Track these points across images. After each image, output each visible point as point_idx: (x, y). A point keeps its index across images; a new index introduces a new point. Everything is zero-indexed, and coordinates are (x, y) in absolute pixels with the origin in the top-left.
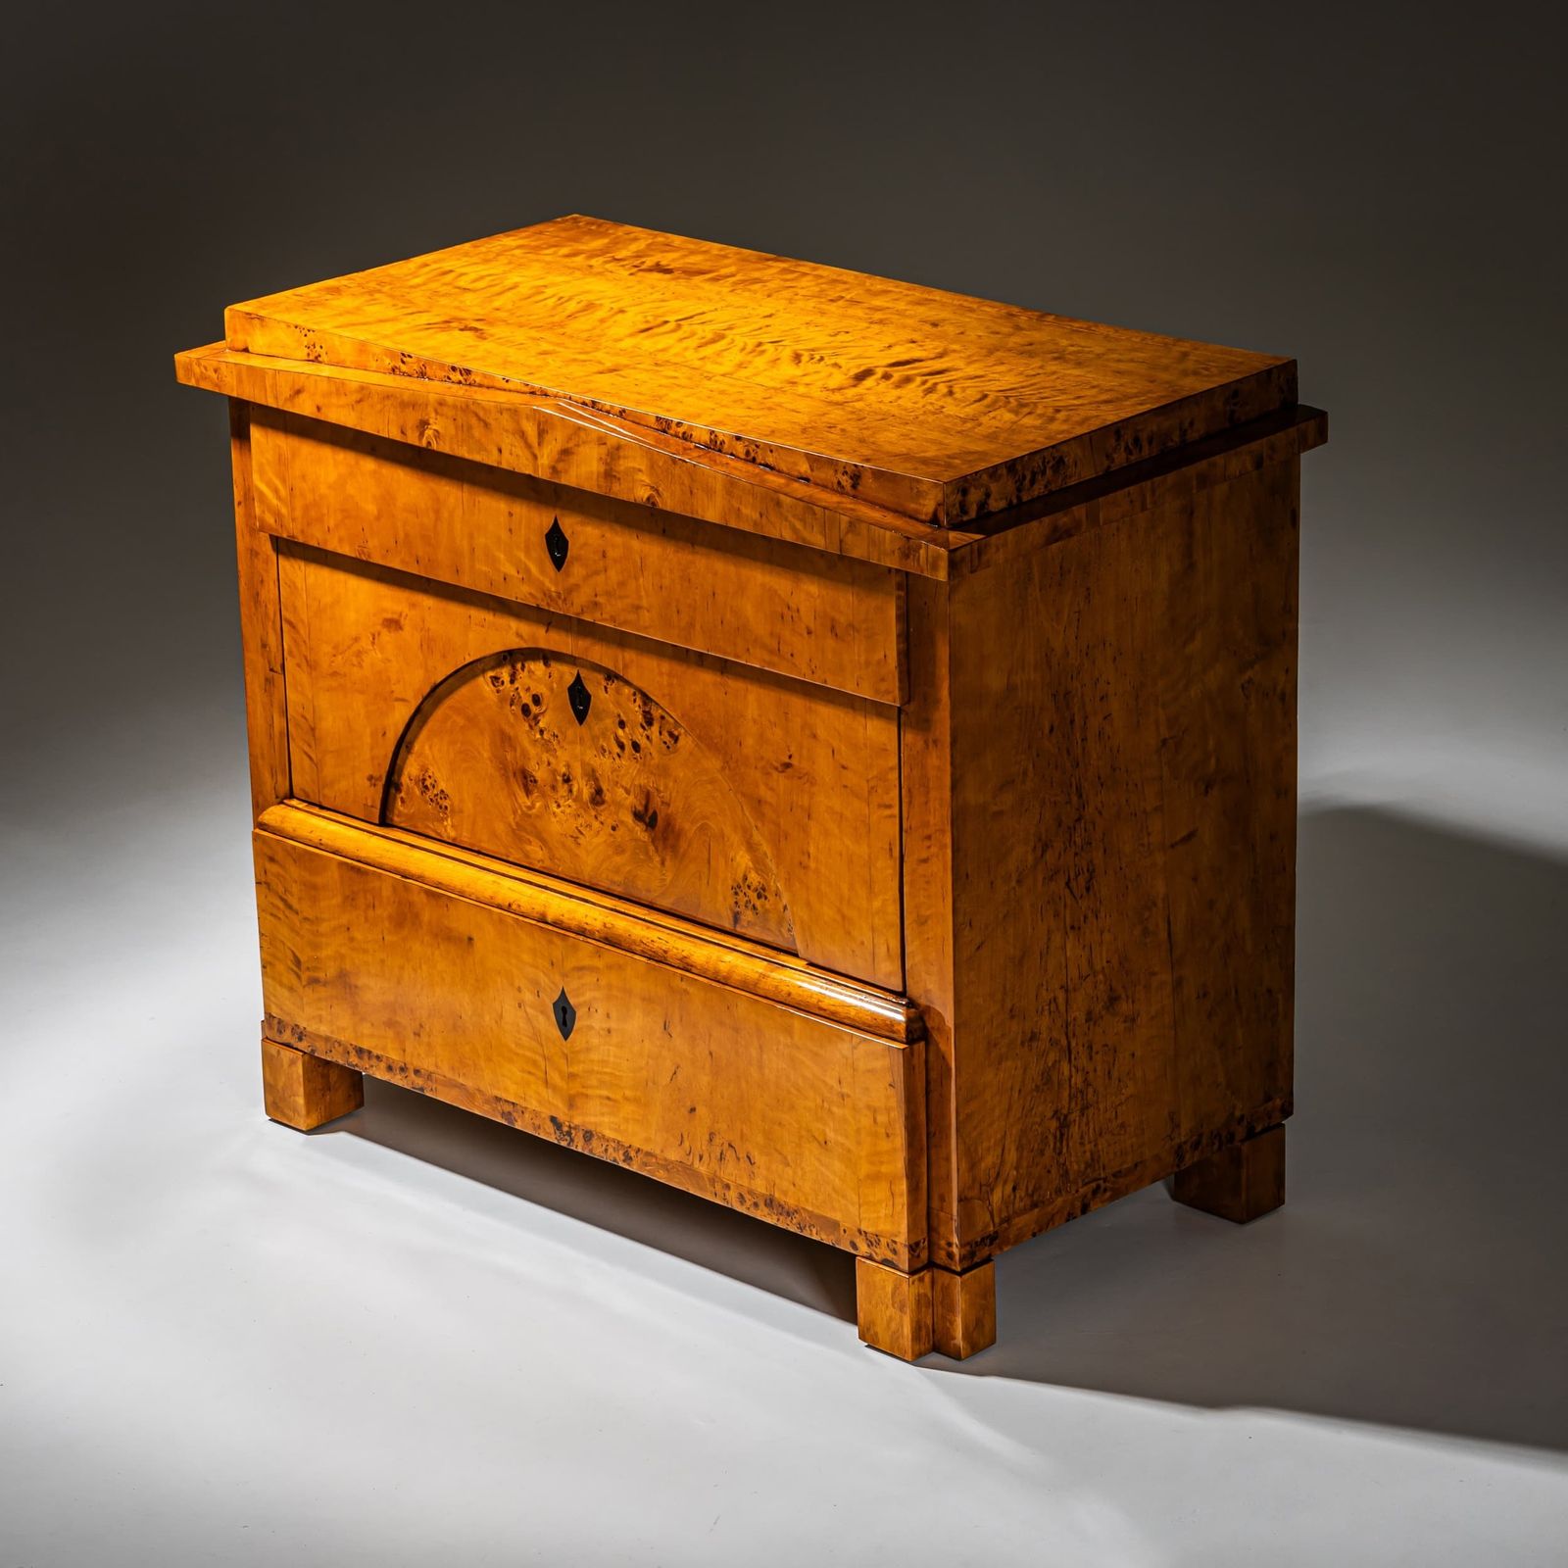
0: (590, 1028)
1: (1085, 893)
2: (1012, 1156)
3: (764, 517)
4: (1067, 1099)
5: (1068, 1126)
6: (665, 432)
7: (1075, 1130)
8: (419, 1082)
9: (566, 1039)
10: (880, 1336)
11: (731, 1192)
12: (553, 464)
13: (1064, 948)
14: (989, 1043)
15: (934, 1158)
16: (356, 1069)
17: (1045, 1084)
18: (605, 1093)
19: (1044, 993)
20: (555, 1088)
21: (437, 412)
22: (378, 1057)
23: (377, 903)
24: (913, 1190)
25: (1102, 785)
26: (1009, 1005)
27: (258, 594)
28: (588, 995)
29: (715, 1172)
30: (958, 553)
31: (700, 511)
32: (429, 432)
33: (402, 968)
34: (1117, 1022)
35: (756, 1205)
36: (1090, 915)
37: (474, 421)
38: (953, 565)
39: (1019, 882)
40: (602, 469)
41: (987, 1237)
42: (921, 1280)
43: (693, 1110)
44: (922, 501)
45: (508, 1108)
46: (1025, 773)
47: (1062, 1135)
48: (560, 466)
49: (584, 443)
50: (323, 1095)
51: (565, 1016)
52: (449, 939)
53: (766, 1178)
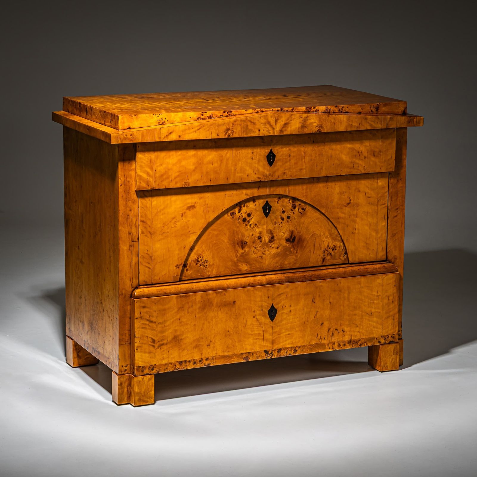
0: (283, 313)
6: (309, 111)
8: (207, 363)
9: (272, 321)
11: (335, 344)
18: (288, 333)
20: (267, 340)
21: (233, 125)
22: (190, 361)
23: (193, 305)
27: (128, 216)
28: (283, 302)
29: (330, 341)
32: (229, 132)
33: (204, 324)
43: (322, 324)
45: (244, 356)
51: (272, 313)
52: (225, 305)
53: (349, 335)
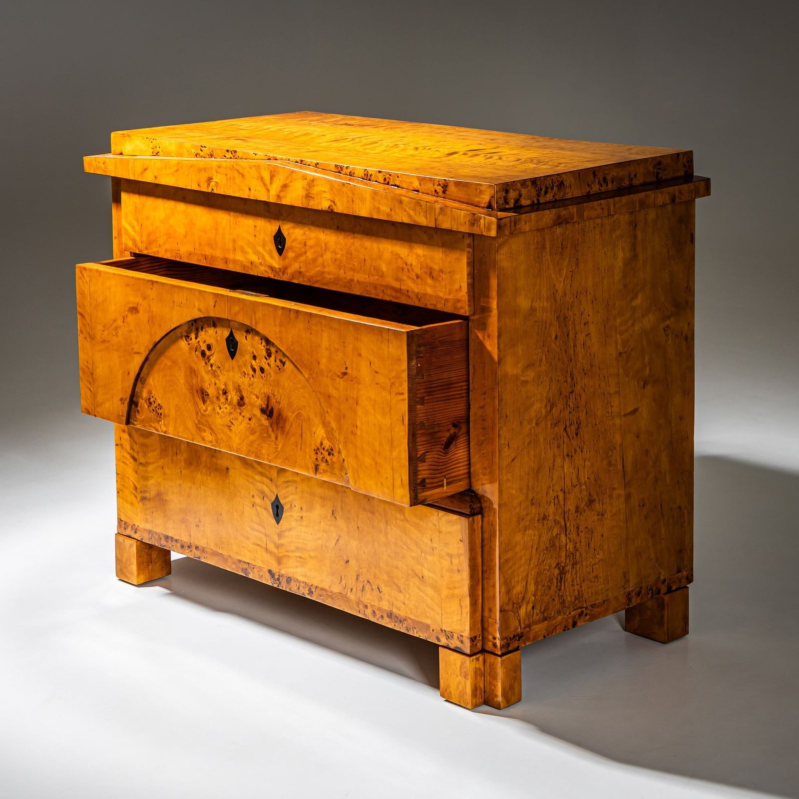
0: (292, 516)
1: (575, 436)
2: (532, 588)
3: (393, 210)
4: (564, 558)
5: (565, 574)
6: (340, 172)
7: (569, 576)
8: (198, 553)
9: (278, 524)
10: (452, 694)
11: (369, 609)
12: (278, 193)
13: (563, 467)
14: (519, 518)
15: (485, 585)
16: (165, 548)
17: (551, 547)
18: (299, 554)
19: (551, 492)
20: (271, 553)
21: (217, 172)
22: (176, 540)
23: (178, 452)
24: (473, 604)
25: (585, 374)
26: (530, 496)
28: (291, 498)
29: (360, 598)
30: (503, 221)
31: (357, 211)
32: (212, 184)
33: (191, 488)
34: (594, 514)
35: (382, 617)
36: (578, 449)
37: (237, 174)
38: (499, 227)
39: (537, 424)
40: (304, 193)
41: (517, 635)
42: (477, 659)
43: (348, 562)
44: (482, 196)
45: (246, 566)
46: (541, 361)
47: (561, 578)
48: (282, 194)
49: (295, 180)
50: (148, 565)
51: (278, 510)
52: (216, 470)
53: (388, 601)
